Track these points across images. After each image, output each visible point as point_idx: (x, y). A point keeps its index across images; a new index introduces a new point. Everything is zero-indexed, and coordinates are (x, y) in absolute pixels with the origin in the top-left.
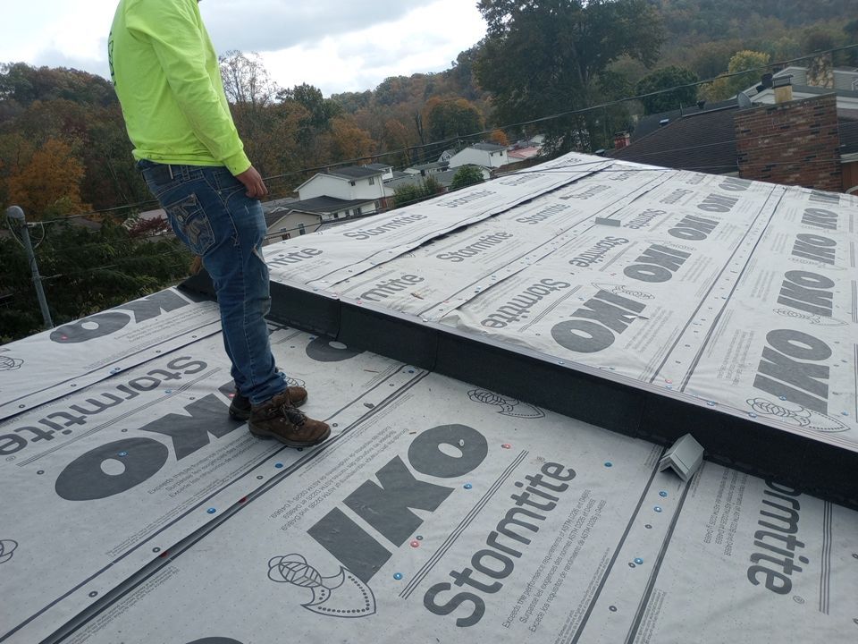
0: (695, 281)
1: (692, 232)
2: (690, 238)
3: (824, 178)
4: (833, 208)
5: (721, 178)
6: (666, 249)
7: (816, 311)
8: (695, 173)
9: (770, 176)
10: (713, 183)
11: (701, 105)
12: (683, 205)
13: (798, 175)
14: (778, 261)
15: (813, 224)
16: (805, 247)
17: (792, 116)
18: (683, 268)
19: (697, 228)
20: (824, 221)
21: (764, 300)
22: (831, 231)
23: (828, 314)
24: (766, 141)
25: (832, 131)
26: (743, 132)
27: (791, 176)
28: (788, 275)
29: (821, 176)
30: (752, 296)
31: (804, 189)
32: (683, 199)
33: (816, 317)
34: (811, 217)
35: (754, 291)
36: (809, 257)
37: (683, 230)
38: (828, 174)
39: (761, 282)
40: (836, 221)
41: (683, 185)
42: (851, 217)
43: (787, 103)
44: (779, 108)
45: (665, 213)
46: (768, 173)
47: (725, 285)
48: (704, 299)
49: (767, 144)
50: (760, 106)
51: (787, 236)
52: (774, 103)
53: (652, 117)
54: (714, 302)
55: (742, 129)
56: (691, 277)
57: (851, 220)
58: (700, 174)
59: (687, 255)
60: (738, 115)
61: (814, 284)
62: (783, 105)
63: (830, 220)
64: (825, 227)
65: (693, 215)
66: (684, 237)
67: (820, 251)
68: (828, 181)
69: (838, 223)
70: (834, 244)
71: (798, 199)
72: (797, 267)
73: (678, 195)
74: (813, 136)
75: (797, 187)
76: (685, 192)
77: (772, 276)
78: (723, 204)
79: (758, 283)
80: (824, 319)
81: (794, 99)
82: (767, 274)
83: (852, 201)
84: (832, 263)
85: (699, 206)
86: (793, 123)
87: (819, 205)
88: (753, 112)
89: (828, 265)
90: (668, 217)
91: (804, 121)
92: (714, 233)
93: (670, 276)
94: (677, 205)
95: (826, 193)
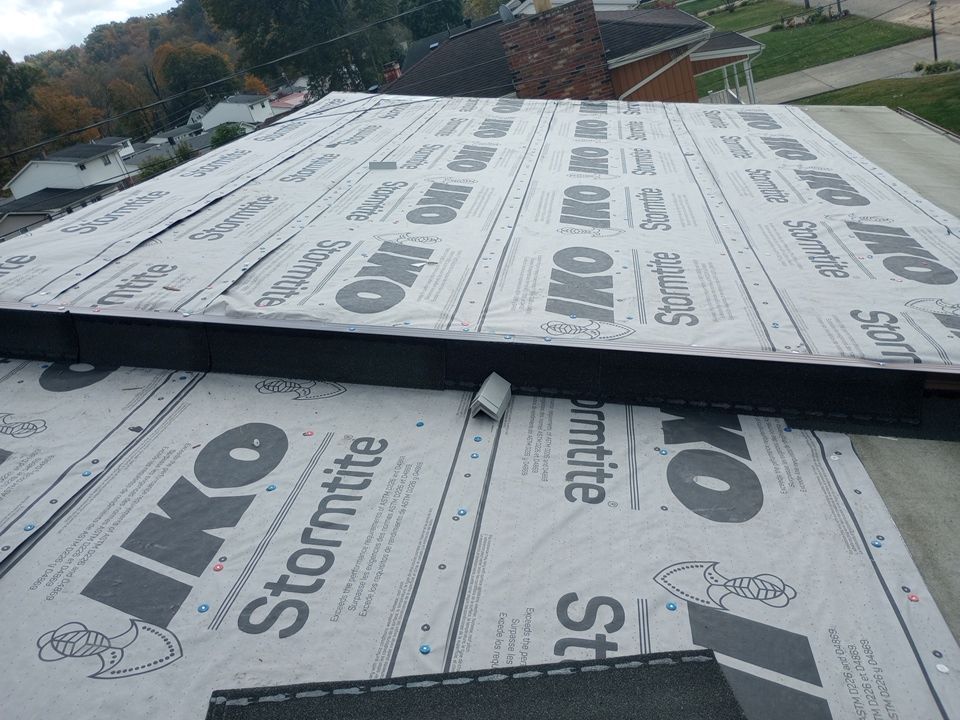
0: (479, 216)
1: (471, 163)
2: (470, 170)
3: (596, 88)
4: (602, 117)
5: (494, 101)
6: (447, 187)
7: (595, 224)
8: (466, 99)
9: (546, 93)
10: (487, 107)
11: (468, 23)
12: (459, 135)
13: (572, 88)
14: (558, 179)
15: (585, 136)
16: (583, 161)
17: (555, 26)
18: (467, 204)
19: (474, 158)
20: (595, 131)
21: (548, 222)
22: (602, 141)
23: (606, 225)
24: (536, 55)
25: (594, 37)
26: (512, 48)
27: (566, 90)
28: (568, 192)
29: (593, 85)
30: (536, 220)
31: (574, 102)
32: (459, 129)
33: (596, 230)
34: (584, 130)
35: (537, 215)
36: (585, 170)
37: (462, 163)
38: (599, 83)
39: (543, 204)
40: (606, 129)
41: (459, 115)
42: (619, 123)
43: (548, 12)
44: (541, 18)
45: (442, 146)
46: (544, 90)
47: (509, 213)
48: (491, 232)
49: (537, 58)
50: (523, 18)
51: (563, 152)
52: (534, 12)
53: (421, 41)
54: (501, 234)
55: (510, 45)
56: (475, 213)
57: (620, 127)
58: (473, 99)
59: (469, 190)
60: (504, 30)
61: (591, 198)
62: (544, 14)
63: (602, 130)
64: (596, 137)
65: (471, 144)
66: (464, 170)
67: (595, 163)
68: (600, 90)
69: (608, 132)
70: (607, 153)
71: (569, 112)
72: (575, 182)
73: (452, 126)
74: (578, 45)
75: (567, 100)
76: (459, 122)
77: (554, 194)
78: (498, 128)
79: (540, 206)
80: (604, 231)
81: (553, 6)
82: (548, 194)
83: (618, 107)
84: (606, 172)
85: (476, 134)
86: (557, 32)
87: (589, 117)
88: (516, 25)
89: (603, 176)
90: (445, 151)
91: (566, 30)
92: (494, 160)
93: (454, 215)
94: (453, 137)
95: (595, 102)
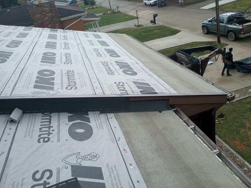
0: (15, 61)
1: (14, 45)
2: (13, 47)
3: (58, 25)
4: (56, 34)
5: (23, 27)
6: (5, 52)
7: (51, 63)
8: (15, 26)
10: (21, 29)
11: (19, 5)
12: (11, 37)
14: (41, 50)
15: (51, 38)
16: (49, 45)
17: (44, 8)
18: (11, 57)
19: (16, 44)
20: (54, 37)
21: (37, 62)
22: (56, 40)
23: (54, 63)
24: (39, 15)
25: (56, 12)
26: (31, 13)
28: (44, 54)
30: (33, 62)
31: (48, 29)
32: (11, 35)
33: (51, 64)
34: (50, 37)
35: (34, 60)
36: (49, 48)
37: (11, 45)
39: (36, 57)
40: (57, 37)
41: (11, 31)
42: (61, 35)
43: (42, 4)
44: (40, 5)
45: (5, 40)
46: (42, 25)
47: (25, 60)
48: (18, 65)
49: (39, 16)
50: (34, 5)
51: (43, 43)
52: (38, 4)
54: (21, 66)
55: (31, 12)
56: (13, 60)
57: (61, 36)
58: (17, 26)
59: (12, 53)
60: (29, 7)
61: (51, 55)
62: (40, 4)
63: (55, 37)
64: (54, 39)
65: (14, 40)
66: (11, 47)
67: (52, 46)
69: (57, 38)
70: (56, 43)
71: (47, 32)
72: (46, 51)
73: (9, 34)
74: (51, 13)
75: (46, 28)
76: (12, 33)
77: (39, 55)
78: (24, 35)
79: (35, 58)
80: (53, 65)
81: (43, 2)
82: (38, 55)
83: (61, 31)
84: (56, 49)
85: (16, 37)
86: (45, 9)
87: (52, 33)
88: (32, 7)
89: (55, 49)
90: (6, 42)
91: (47, 9)
92: (21, 44)
93: (6, 61)
94: (9, 37)
95: (54, 29)
